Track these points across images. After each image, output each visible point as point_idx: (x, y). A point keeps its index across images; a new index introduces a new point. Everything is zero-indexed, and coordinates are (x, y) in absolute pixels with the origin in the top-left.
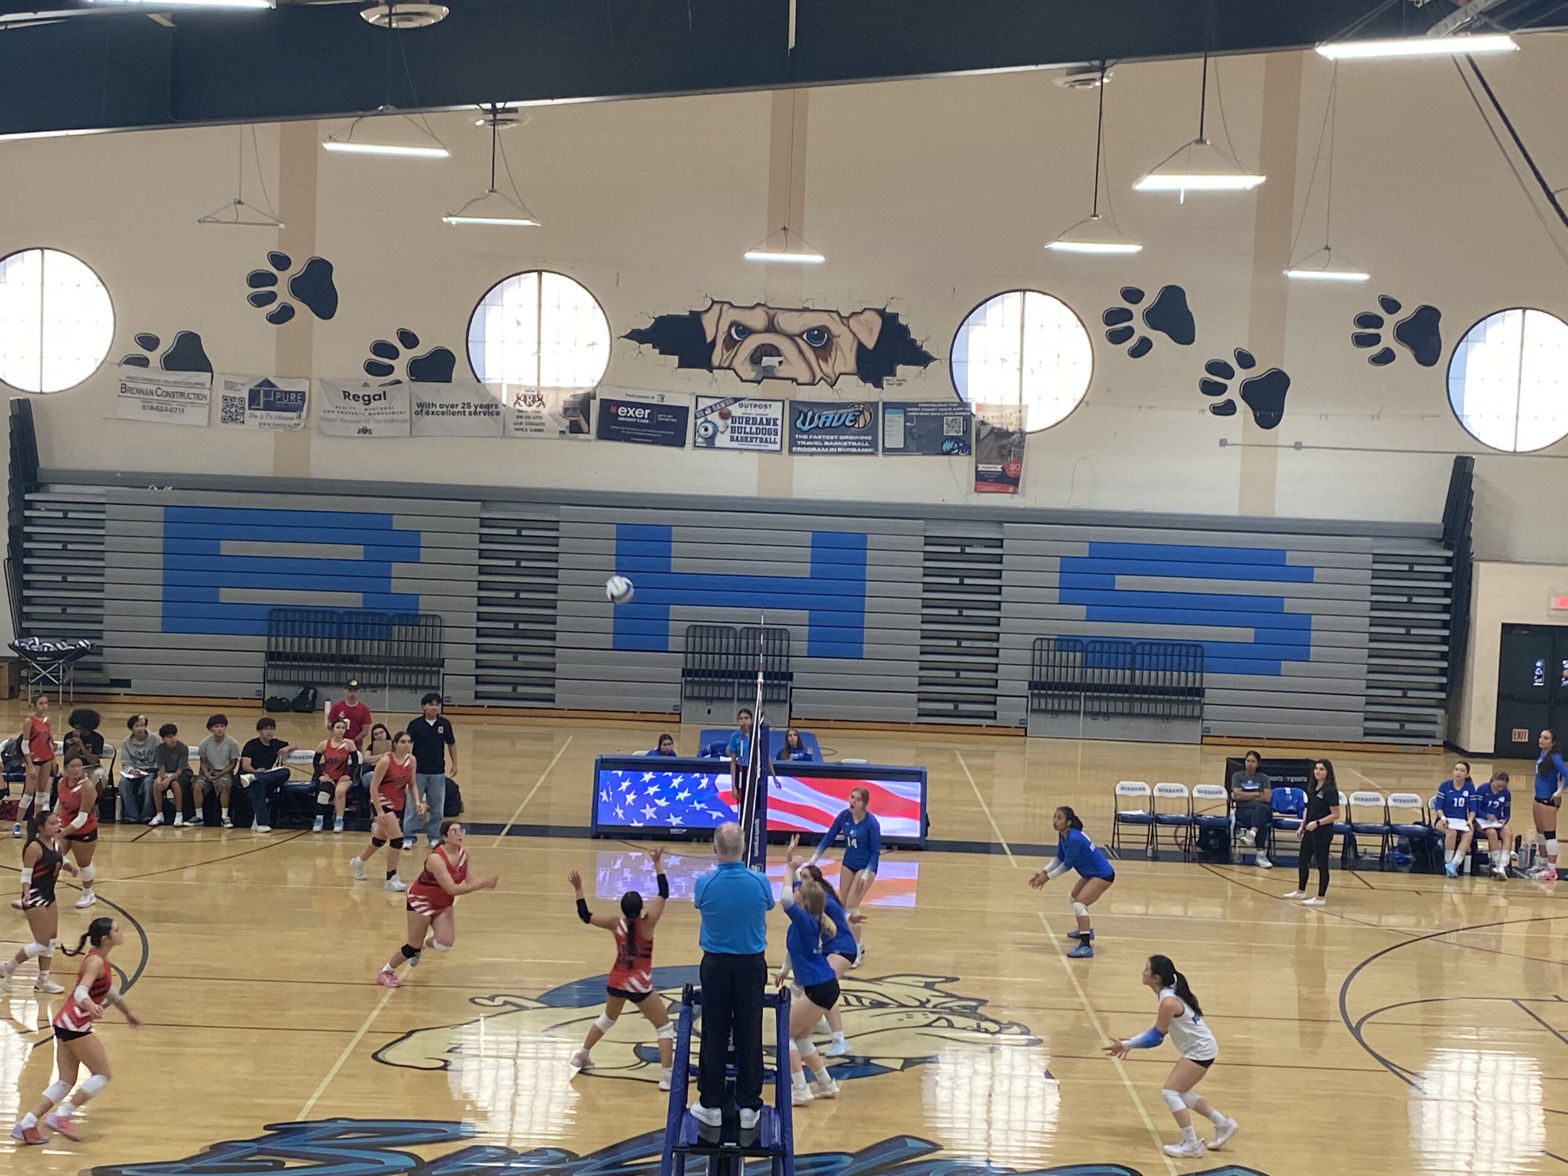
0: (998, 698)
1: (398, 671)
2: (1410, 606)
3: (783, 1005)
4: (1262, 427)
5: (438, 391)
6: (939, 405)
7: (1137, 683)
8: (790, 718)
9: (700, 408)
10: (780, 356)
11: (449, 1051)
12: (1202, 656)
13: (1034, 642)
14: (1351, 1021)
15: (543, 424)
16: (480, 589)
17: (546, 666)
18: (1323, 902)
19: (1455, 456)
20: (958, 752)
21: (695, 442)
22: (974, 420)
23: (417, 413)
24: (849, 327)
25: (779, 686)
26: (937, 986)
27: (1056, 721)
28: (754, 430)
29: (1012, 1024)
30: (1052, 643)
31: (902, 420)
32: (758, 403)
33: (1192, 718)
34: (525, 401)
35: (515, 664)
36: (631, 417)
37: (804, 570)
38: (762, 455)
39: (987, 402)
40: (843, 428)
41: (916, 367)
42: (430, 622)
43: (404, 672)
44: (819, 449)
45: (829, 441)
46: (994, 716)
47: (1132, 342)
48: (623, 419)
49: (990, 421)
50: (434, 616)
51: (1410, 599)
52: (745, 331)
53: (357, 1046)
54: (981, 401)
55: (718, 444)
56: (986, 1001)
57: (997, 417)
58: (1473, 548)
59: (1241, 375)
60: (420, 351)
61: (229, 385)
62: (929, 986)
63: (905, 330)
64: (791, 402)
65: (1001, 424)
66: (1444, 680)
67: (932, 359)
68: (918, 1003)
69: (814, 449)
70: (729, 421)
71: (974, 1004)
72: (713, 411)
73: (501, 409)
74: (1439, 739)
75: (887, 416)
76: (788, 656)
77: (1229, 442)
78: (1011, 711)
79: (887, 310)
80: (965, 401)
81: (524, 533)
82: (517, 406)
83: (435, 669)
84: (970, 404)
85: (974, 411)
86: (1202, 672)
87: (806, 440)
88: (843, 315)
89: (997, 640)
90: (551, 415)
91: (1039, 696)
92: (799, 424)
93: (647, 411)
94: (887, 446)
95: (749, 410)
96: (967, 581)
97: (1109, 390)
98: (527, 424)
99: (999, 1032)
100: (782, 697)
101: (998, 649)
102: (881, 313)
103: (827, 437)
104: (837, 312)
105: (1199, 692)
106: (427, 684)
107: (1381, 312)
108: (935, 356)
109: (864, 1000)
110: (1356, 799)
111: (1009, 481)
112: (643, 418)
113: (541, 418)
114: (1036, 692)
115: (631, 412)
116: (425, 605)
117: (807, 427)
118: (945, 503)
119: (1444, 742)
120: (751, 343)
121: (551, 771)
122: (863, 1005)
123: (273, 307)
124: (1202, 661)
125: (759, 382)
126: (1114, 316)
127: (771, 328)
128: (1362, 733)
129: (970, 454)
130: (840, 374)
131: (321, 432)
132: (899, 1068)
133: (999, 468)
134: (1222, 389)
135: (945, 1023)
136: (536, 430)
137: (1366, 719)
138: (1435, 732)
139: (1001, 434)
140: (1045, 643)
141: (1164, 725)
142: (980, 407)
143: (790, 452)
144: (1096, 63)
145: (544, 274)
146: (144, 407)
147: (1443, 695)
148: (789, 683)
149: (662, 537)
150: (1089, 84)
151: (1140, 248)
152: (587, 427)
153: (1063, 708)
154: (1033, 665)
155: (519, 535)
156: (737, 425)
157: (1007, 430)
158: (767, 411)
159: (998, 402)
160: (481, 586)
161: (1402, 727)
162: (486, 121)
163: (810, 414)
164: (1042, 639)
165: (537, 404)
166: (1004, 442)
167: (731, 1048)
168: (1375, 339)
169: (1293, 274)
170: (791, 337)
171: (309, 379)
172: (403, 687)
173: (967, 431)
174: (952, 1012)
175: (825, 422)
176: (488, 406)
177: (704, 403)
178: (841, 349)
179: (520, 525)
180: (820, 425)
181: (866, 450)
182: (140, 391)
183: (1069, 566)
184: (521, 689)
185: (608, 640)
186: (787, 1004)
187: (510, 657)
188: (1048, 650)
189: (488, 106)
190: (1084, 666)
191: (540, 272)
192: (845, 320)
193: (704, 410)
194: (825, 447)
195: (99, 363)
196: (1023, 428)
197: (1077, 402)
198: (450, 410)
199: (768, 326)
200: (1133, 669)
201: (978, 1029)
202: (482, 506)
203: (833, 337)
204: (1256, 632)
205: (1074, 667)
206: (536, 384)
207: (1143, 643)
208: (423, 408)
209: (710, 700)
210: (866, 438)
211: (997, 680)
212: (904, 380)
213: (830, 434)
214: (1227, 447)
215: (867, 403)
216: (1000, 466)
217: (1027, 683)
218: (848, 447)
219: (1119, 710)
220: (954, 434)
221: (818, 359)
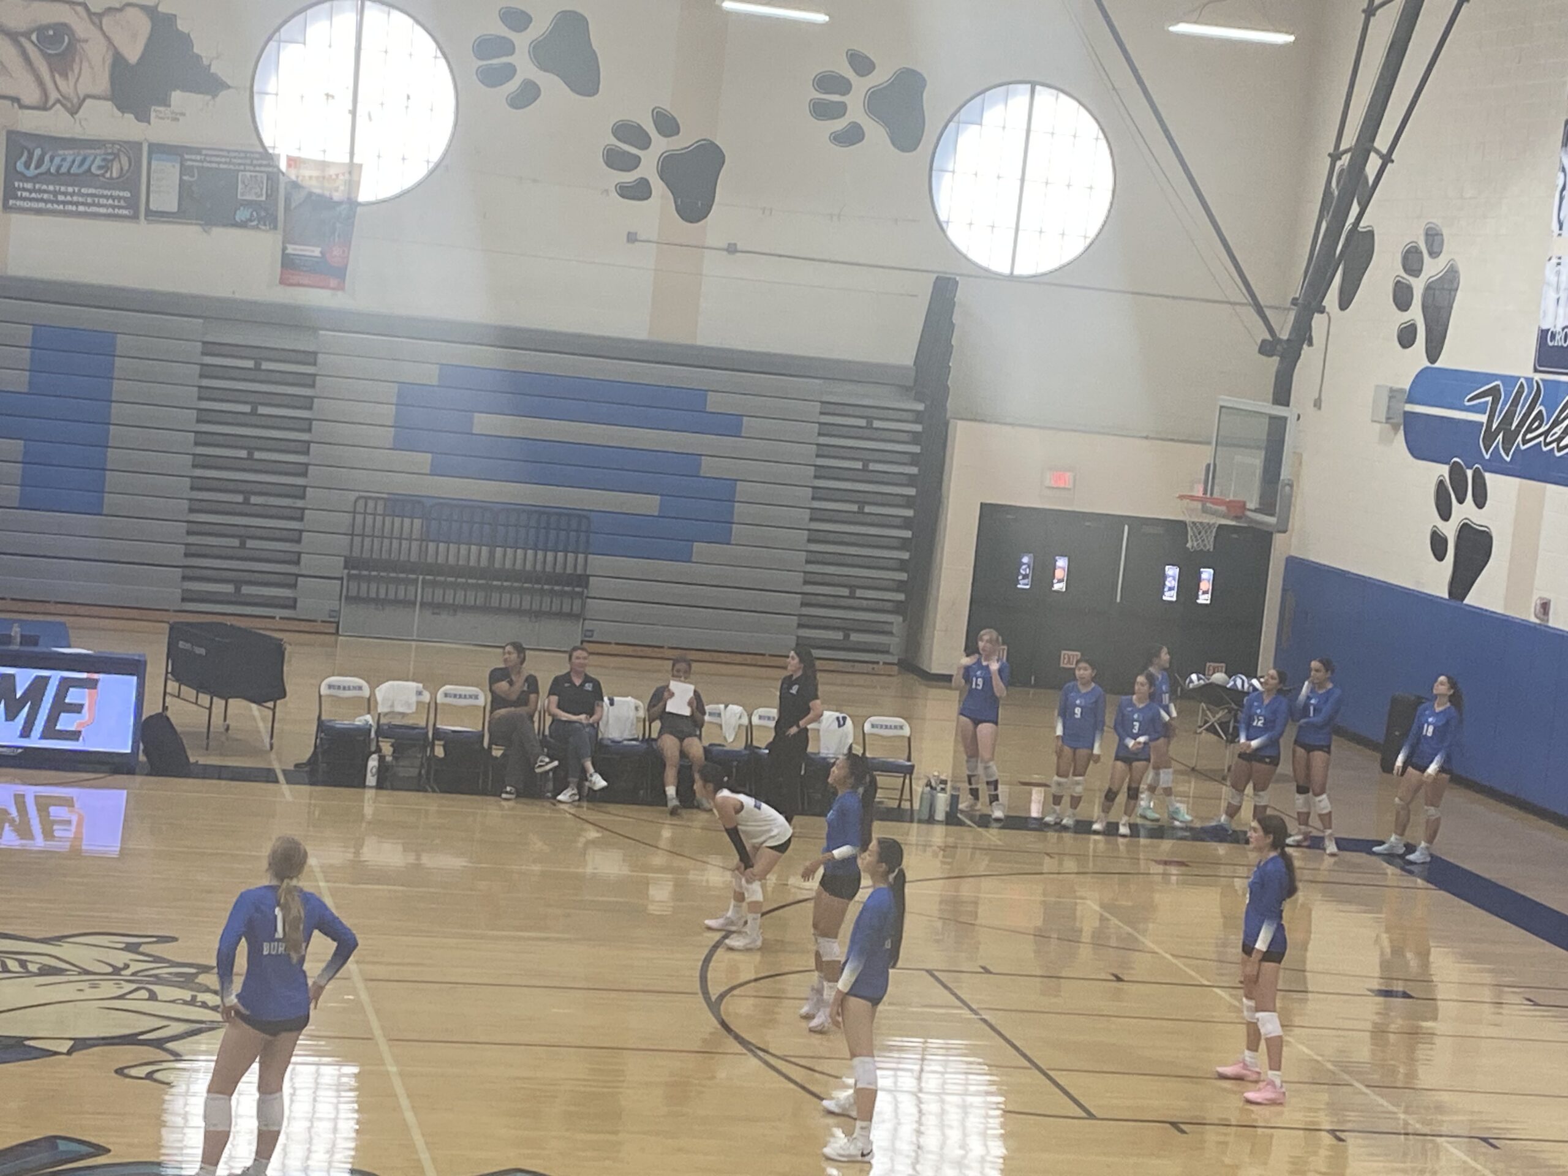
0: (300, 579)
2: (866, 474)
4: (684, 218)
6: (231, 154)
7: (497, 565)
12: (588, 532)
13: (355, 502)
14: (711, 993)
19: (934, 276)
22: (282, 180)
24: (101, 29)
26: (141, 949)
27: (382, 614)
30: (380, 504)
31: (177, 170)
33: (569, 616)
37: (19, 380)
39: (303, 155)
40: (86, 177)
44: (49, 206)
45: (65, 194)
46: (293, 604)
47: (513, 85)
49: (306, 183)
51: (865, 466)
54: (295, 154)
57: (317, 178)
58: (951, 401)
59: (660, 145)
62: (130, 948)
63: (185, 40)
64: (9, 132)
65: (322, 188)
66: (904, 577)
67: (225, 86)
68: (110, 970)
69: (42, 205)
71: (193, 971)
74: (892, 654)
75: (154, 163)
77: (640, 237)
78: (316, 598)
79: (160, 9)
80: (271, 151)
84: (279, 155)
85: (283, 166)
86: (586, 553)
87: (30, 191)
88: (93, 10)
89: (303, 497)
91: (358, 578)
94: (152, 207)
96: (262, 410)
97: (477, 152)
101: (303, 509)
102: (151, 12)
103: (63, 189)
105: (583, 580)
107: (849, 74)
108: (229, 83)
109: (31, 966)
111: (330, 272)
114: (353, 572)
117: (32, 172)
118: (237, 296)
119: (900, 660)
122: (31, 972)
124: (587, 538)
126: (487, 47)
129: (275, 228)
130: (88, 96)
133: (316, 252)
134: (631, 163)
137: (800, 626)
138: (889, 646)
139: (321, 203)
141: (531, 626)
142: (292, 161)
143: (5, 206)
147: (901, 597)
153: (391, 596)
154: (352, 535)
157: (331, 198)
159: (319, 157)
161: (847, 637)
163: (38, 152)
164: (366, 498)
166: (326, 214)
168: (840, 110)
170: (12, 35)
173: (272, 193)
174: (159, 980)
175: (59, 167)
178: (89, 61)
180: (53, 170)
181: (125, 212)
183: (409, 397)
188: (374, 514)
194: (58, 203)
196: (354, 196)
197: (431, 166)
200: (492, 548)
203: (79, 41)
204: (661, 501)
205: (410, 539)
207: (508, 510)
210: (121, 194)
211: (299, 554)
212: (183, 114)
213: (67, 185)
214: (637, 244)
215: (125, 142)
216: (319, 249)
217: (343, 558)
218: (93, 204)
219: (471, 601)
220: (254, 198)
221: (52, 71)
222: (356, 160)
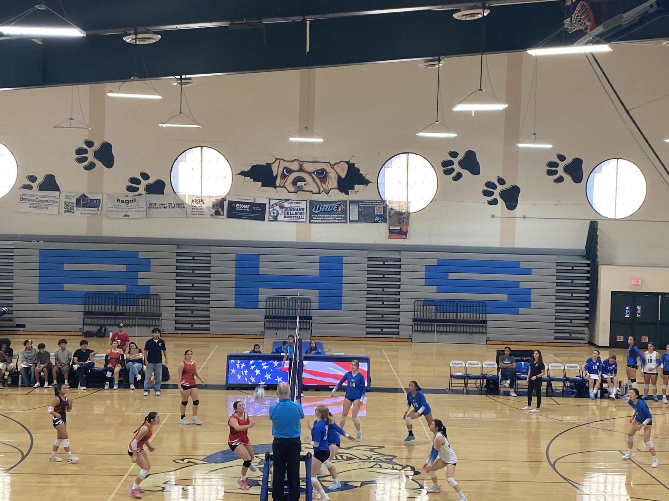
0: (400, 326)
1: (142, 319)
2: (572, 285)
3: (309, 460)
4: (509, 209)
5: (158, 198)
6: (373, 202)
7: (459, 318)
8: (311, 336)
9: (271, 204)
10: (305, 181)
11: (165, 483)
12: (486, 307)
13: (415, 302)
14: (551, 461)
15: (204, 212)
16: (177, 283)
17: (206, 316)
18: (538, 411)
19: (590, 221)
20: (383, 350)
21: (269, 218)
22: (388, 208)
23: (149, 208)
24: (334, 169)
25: (306, 322)
26: (375, 450)
27: (424, 335)
28: (294, 213)
29: (407, 466)
30: (422, 302)
31: (357, 208)
32: (296, 201)
33: (482, 333)
34: (196, 202)
35: (192, 315)
36: (241, 208)
37: (316, 272)
38: (298, 223)
39: (393, 200)
40: (332, 212)
41: (363, 186)
42: (155, 297)
43: (144, 319)
44: (322, 221)
45: (327, 217)
46: (398, 334)
47: (454, 174)
48: (238, 209)
49: (394, 208)
50: (157, 295)
51: (572, 281)
52: (290, 171)
53: (124, 482)
54: (390, 200)
55: (279, 219)
56: (397, 456)
57: (398, 206)
58: (599, 259)
59: (500, 188)
60: (150, 181)
61: (67, 197)
62: (371, 450)
63: (358, 170)
64: (310, 201)
65: (399, 209)
66: (588, 315)
67: (370, 182)
68: (367, 458)
69: (320, 221)
70: (284, 209)
71: (391, 458)
72: (276, 205)
73: (186, 206)
74: (586, 340)
75: (351, 206)
76: (310, 309)
77: (495, 216)
78: (405, 331)
79: (350, 162)
80: (384, 200)
81: (196, 258)
82: (192, 204)
83: (157, 317)
84: (386, 201)
85: (388, 204)
86: (486, 313)
87: (316, 217)
88: (331, 164)
89: (399, 301)
90: (207, 208)
91: (417, 325)
92: (313, 210)
93: (248, 206)
94: (351, 219)
95: (292, 205)
96: (386, 276)
97: (444, 195)
98: (197, 212)
99: (402, 470)
100: (308, 327)
101: (399, 305)
102: (348, 163)
103: (326, 216)
104: (329, 163)
105: (485, 322)
106: (154, 324)
107: (557, 161)
108: (371, 181)
109: (344, 457)
110: (551, 366)
111: (403, 233)
112: (247, 209)
113: (203, 209)
114: (415, 323)
115: (241, 206)
116: (153, 290)
117: (317, 212)
118: (377, 243)
119: (588, 342)
120: (292, 176)
121: (208, 361)
122: (344, 459)
123: (86, 163)
124: (486, 309)
125: (296, 193)
126: (446, 164)
127: (301, 169)
128: (554, 338)
129: (386, 222)
130: (331, 189)
131: (107, 217)
132: (359, 486)
133: (399, 228)
134: (491, 194)
135: (379, 466)
136: (200, 214)
137: (555, 333)
138: (584, 337)
139: (399, 214)
140: (419, 302)
141: (470, 336)
142: (390, 202)
143: (310, 222)
144: (437, 57)
145: (203, 148)
146: (30, 207)
147: (587, 322)
148: (311, 321)
149: (255, 259)
150: (433, 66)
151: (456, 135)
152: (222, 213)
153: (427, 330)
154: (415, 312)
155: (194, 259)
156: (287, 211)
157: (402, 212)
158: (300, 205)
159: (398, 200)
160: (177, 281)
161: (571, 335)
162: (178, 83)
163: (318, 206)
164: (418, 301)
165: (201, 203)
166: (401, 217)
167: (286, 479)
168: (555, 172)
169: (520, 145)
170: (310, 173)
171: (102, 194)
172: (143, 325)
173: (385, 213)
174: (382, 461)
175: (324, 209)
176: (180, 204)
177: (273, 202)
178: (331, 178)
179: (194, 255)
180: (323, 211)
181: (343, 221)
182: (29, 200)
183: (429, 270)
184: (195, 326)
185: (233, 304)
186: (310, 460)
187: (190, 312)
188: (421, 305)
189: (179, 77)
190: (436, 312)
191: (202, 147)
192: (332, 166)
193: (273, 205)
194: (325, 220)
195: (11, 188)
196: (408, 211)
197: (431, 200)
198: (163, 206)
199: (300, 169)
200: (457, 313)
201: (393, 469)
202: (177, 247)
203: (328, 173)
204: (508, 296)
205: (432, 312)
206: (200, 195)
207: (461, 301)
208: (152, 206)
209: (277, 329)
210: (342, 216)
211: (399, 318)
212: (358, 191)
213: (327, 215)
214: (495, 218)
215: (342, 201)
216: (399, 227)
217: (412, 319)
218: (334, 220)
219: (451, 330)
220: (380, 214)
221: (321, 183)
222: (409, 200)
